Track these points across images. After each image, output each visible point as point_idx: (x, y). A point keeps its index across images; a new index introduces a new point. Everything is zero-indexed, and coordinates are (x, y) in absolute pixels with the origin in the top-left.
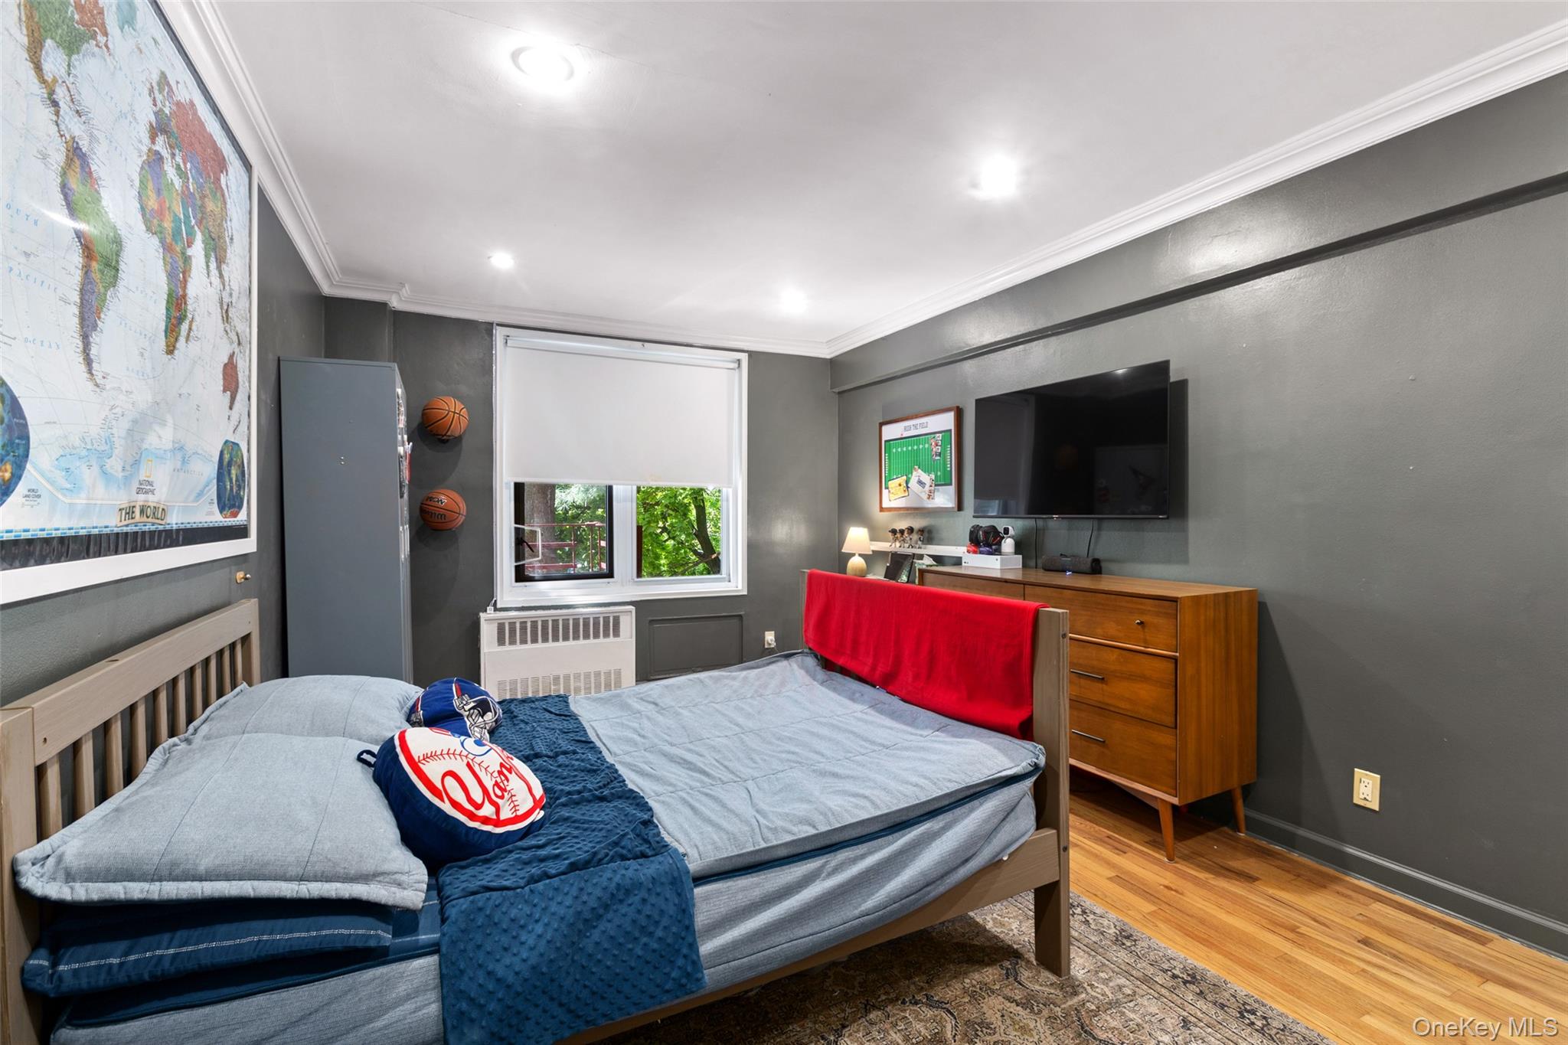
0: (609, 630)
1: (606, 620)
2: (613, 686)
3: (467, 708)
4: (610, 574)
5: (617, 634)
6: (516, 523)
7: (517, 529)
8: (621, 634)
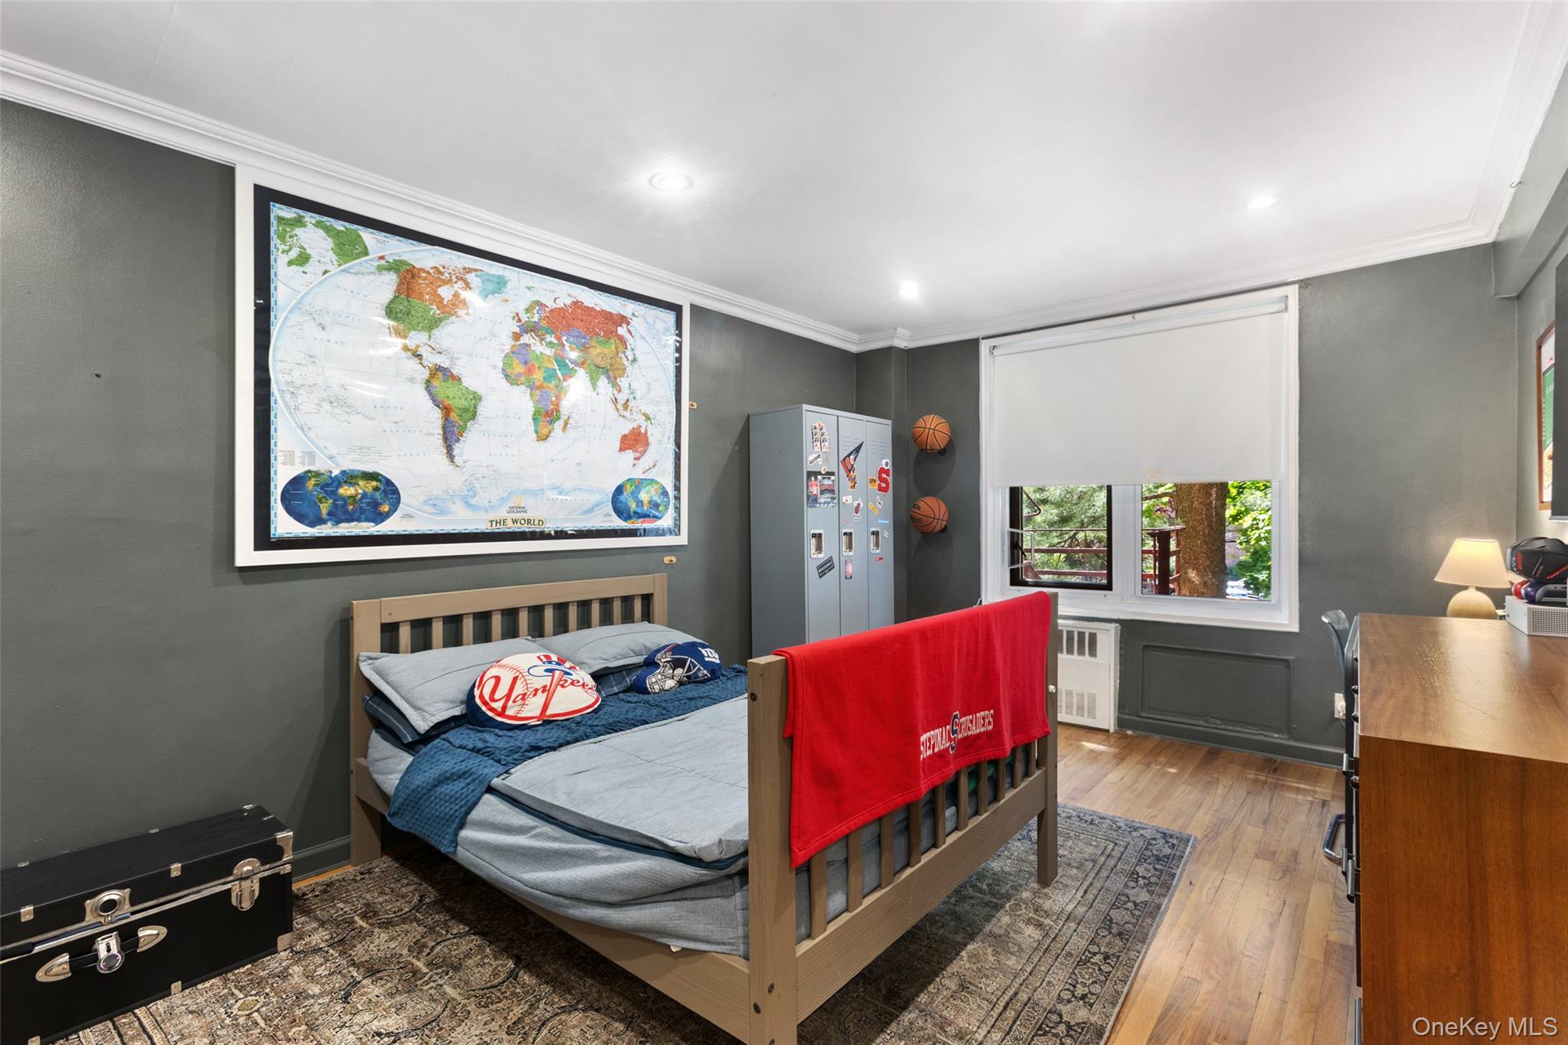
0: (1084, 646)
1: (1081, 635)
2: (1086, 710)
3: (663, 660)
4: (1109, 587)
5: (1093, 652)
6: (1011, 527)
7: (1012, 534)
8: (1098, 654)
